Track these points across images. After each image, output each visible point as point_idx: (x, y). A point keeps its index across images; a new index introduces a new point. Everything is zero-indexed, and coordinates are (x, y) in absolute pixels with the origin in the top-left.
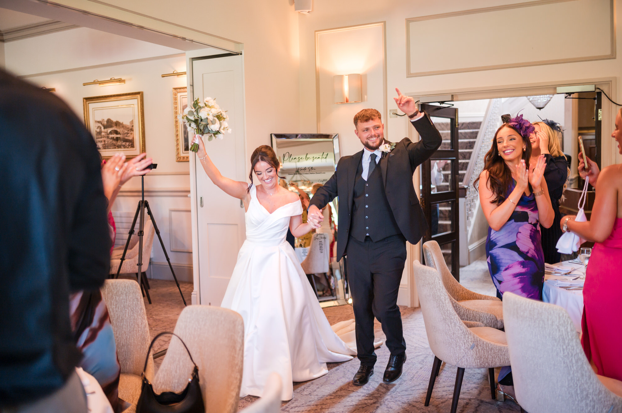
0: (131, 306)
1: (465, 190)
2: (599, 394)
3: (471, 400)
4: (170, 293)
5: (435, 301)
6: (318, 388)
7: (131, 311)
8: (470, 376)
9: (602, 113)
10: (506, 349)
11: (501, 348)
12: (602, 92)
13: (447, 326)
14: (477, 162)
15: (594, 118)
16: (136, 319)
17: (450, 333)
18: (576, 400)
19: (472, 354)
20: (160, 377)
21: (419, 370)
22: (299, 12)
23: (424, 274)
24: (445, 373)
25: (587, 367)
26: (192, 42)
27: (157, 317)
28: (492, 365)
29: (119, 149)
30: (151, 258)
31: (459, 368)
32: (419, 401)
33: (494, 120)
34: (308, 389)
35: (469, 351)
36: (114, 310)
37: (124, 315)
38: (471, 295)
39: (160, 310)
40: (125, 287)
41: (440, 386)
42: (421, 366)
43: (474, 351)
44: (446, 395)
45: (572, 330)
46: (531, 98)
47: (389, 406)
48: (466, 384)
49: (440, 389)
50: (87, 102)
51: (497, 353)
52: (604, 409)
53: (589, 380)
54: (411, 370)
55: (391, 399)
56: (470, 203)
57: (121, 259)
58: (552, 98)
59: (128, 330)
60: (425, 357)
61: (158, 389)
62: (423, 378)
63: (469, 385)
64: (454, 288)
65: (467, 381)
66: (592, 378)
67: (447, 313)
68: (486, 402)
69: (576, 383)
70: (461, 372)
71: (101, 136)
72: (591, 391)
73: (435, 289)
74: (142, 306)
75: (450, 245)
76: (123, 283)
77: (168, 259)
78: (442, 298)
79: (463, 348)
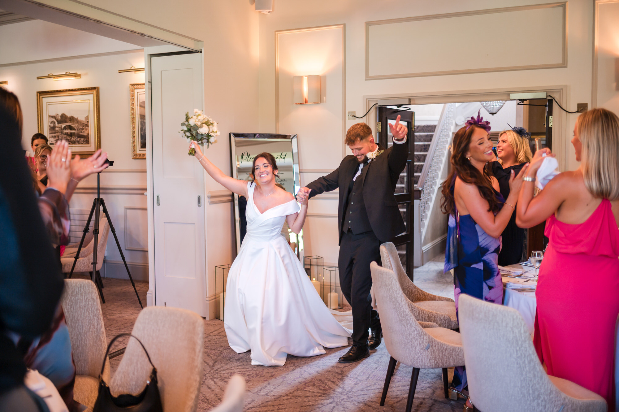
0: (87, 306)
1: (420, 192)
2: (550, 394)
3: (425, 399)
4: (124, 293)
5: (392, 303)
6: (275, 388)
7: (87, 312)
8: (424, 376)
9: (553, 119)
10: (460, 349)
11: (455, 348)
12: (553, 99)
13: (403, 326)
14: (431, 165)
15: (544, 125)
16: (92, 320)
17: (406, 334)
18: (528, 399)
19: (427, 354)
20: (117, 379)
21: (374, 370)
22: (260, 12)
23: (381, 276)
24: (399, 373)
25: (540, 368)
26: (151, 39)
27: (111, 316)
28: (446, 365)
29: (73, 145)
30: (106, 257)
31: (414, 369)
32: (375, 401)
33: (449, 123)
34: (264, 390)
35: (424, 352)
36: (70, 310)
37: (80, 316)
38: (426, 296)
39: (114, 309)
40: (81, 287)
41: (395, 386)
42: (376, 366)
43: (429, 352)
44: (401, 394)
45: (525, 332)
46: (485, 103)
47: (345, 406)
48: (420, 383)
49: (395, 388)
50: (41, 97)
51: (451, 354)
52: (555, 408)
53: (541, 380)
54: (366, 370)
55: (347, 399)
56: (424, 205)
57: (75, 258)
58: (504, 103)
59: (84, 331)
60: (380, 357)
61: (115, 391)
62: (378, 378)
63: (423, 385)
64: (409, 289)
65: (421, 381)
66: (543, 378)
67: (404, 314)
68: (440, 402)
69: (528, 384)
70: (416, 372)
71: (55, 131)
72: (543, 391)
73: (392, 291)
74: (98, 306)
75: (404, 246)
76: (78, 283)
77: (123, 258)
78: (399, 299)
79: (418, 348)
